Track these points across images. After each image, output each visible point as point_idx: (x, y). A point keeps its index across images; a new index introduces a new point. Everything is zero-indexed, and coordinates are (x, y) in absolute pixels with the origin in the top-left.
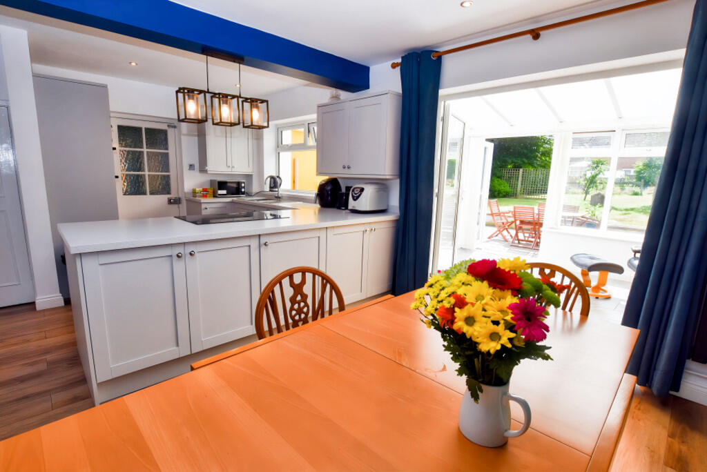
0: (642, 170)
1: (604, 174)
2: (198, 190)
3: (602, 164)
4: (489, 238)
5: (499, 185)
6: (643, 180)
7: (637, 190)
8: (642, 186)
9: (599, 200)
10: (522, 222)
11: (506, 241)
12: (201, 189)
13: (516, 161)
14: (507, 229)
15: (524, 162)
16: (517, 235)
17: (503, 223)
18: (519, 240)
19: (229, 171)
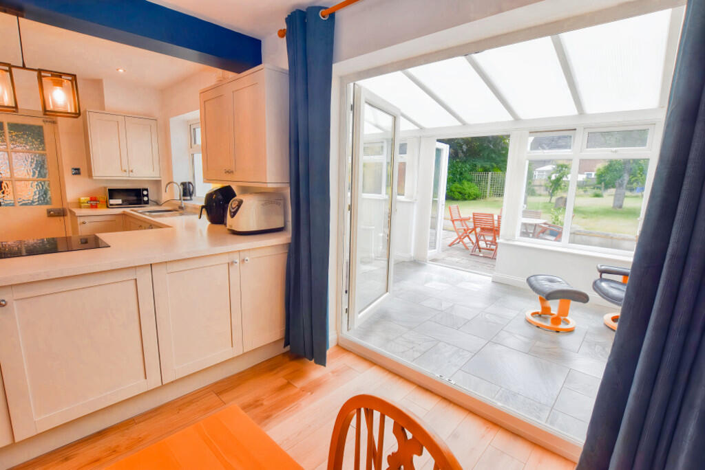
0: (602, 173)
1: (567, 178)
2: (83, 199)
3: (566, 168)
4: (450, 246)
5: (469, 188)
6: (603, 183)
7: (598, 191)
8: (603, 188)
9: (562, 203)
10: (483, 229)
11: (467, 249)
12: (88, 198)
13: (485, 166)
14: (468, 236)
15: (492, 166)
16: (477, 241)
17: (465, 230)
18: (479, 248)
19: (125, 176)
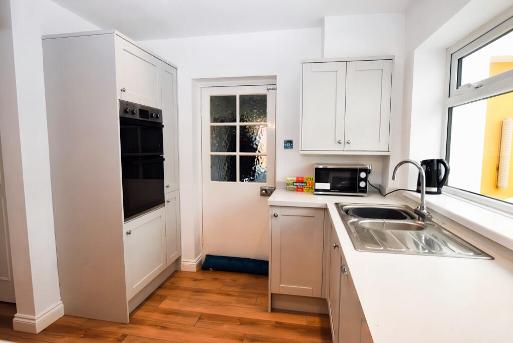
2: (289, 179)
12: (295, 179)
19: (338, 150)
